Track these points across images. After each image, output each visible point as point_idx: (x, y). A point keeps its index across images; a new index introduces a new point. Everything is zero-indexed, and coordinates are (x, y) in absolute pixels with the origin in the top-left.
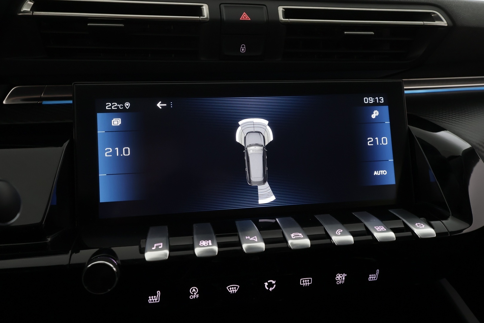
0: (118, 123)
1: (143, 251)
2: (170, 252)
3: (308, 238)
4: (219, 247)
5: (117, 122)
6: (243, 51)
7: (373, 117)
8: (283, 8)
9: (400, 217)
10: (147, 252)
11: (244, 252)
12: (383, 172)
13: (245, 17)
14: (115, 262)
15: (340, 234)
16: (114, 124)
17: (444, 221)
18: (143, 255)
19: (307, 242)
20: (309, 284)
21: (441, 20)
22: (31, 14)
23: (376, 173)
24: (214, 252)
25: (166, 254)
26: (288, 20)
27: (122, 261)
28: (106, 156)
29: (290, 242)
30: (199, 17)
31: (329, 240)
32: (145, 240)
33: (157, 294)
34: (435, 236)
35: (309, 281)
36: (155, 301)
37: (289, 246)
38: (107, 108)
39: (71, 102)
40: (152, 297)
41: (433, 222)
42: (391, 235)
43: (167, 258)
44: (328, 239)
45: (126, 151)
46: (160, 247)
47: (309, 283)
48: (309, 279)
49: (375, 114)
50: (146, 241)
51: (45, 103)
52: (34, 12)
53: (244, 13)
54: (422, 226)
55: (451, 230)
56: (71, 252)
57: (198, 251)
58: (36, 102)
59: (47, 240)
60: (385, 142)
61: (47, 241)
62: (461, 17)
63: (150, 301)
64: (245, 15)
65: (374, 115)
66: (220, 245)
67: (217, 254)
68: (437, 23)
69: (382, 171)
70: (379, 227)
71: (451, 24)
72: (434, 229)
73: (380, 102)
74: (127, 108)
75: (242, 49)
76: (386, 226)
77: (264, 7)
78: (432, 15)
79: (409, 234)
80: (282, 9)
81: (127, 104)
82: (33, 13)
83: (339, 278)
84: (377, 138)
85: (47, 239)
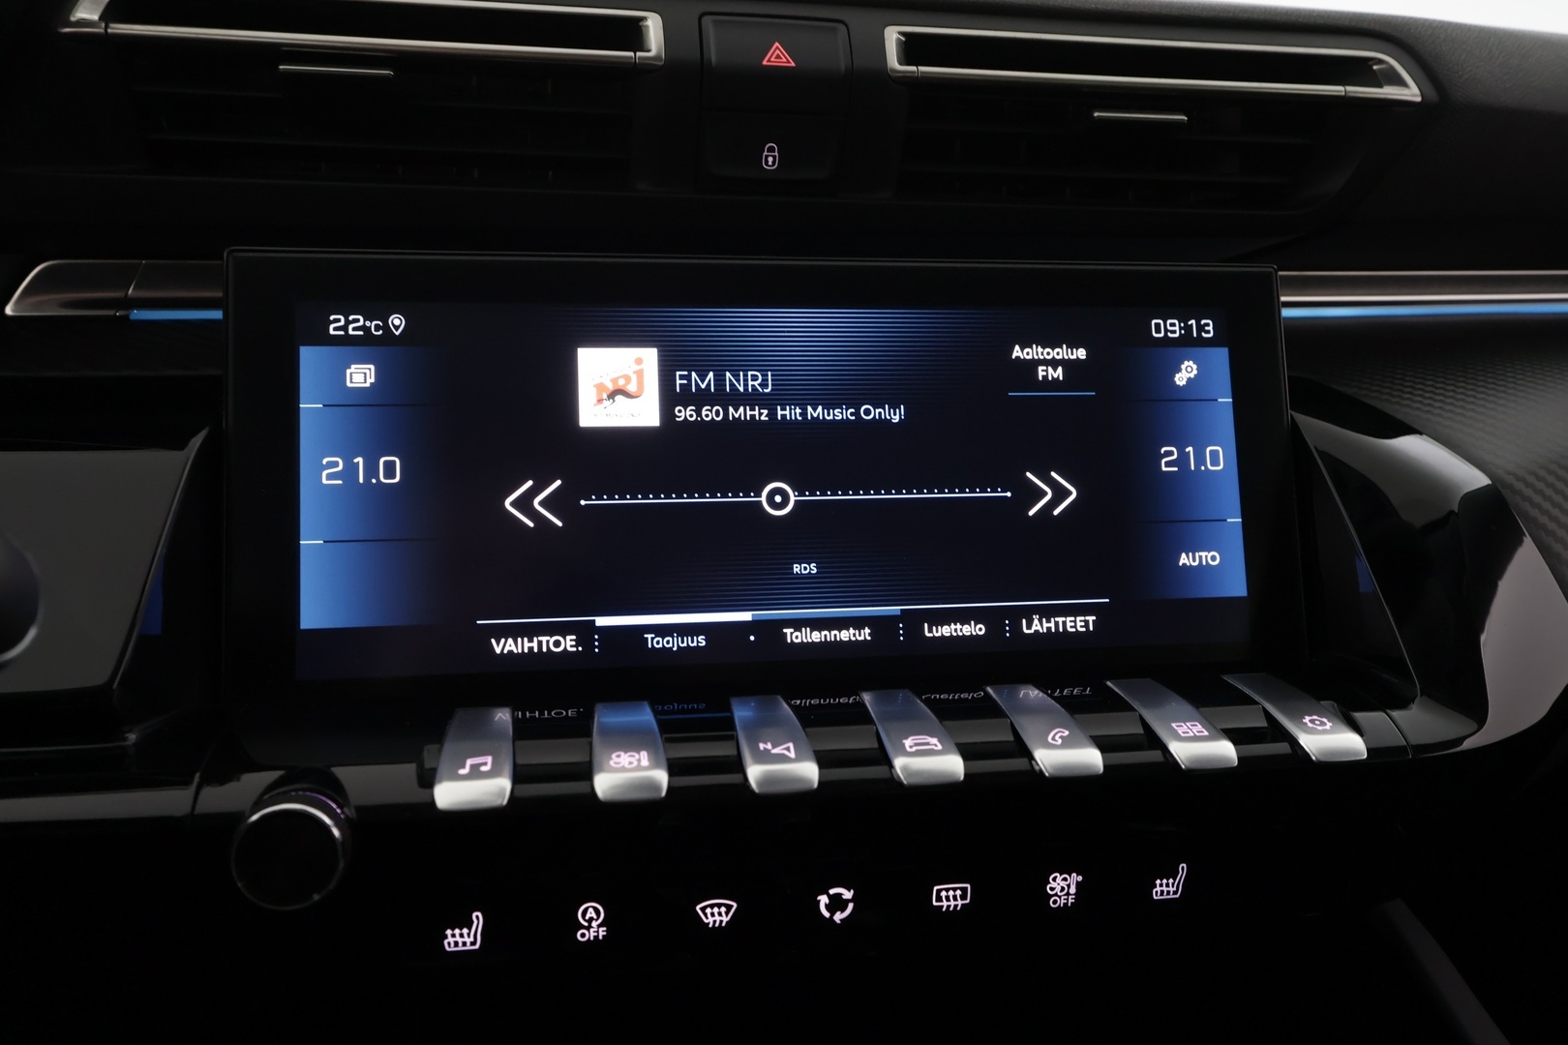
0: (365, 380)
1: (428, 780)
2: (517, 786)
3: (958, 753)
4: (671, 773)
5: (361, 375)
6: (770, 163)
7: (1178, 383)
8: (900, 33)
9: (1257, 698)
10: (440, 781)
11: (753, 791)
12: (1209, 557)
13: (778, 56)
14: (339, 811)
15: (1060, 741)
16: (351, 382)
17: (1395, 714)
18: (427, 791)
19: (953, 765)
20: (960, 902)
21: (1402, 83)
22: (102, 31)
23: (1184, 559)
24: (656, 787)
25: (502, 791)
26: (914, 68)
27: (359, 809)
28: (324, 481)
29: (899, 763)
30: (631, 54)
31: (1025, 760)
32: (438, 746)
33: (473, 922)
34: (1365, 757)
35: (961, 896)
36: (464, 944)
37: (895, 776)
38: (332, 332)
39: (217, 315)
40: (457, 931)
41: (1360, 716)
42: (1226, 751)
43: (505, 802)
44: (1022, 756)
45: (390, 469)
46: (484, 769)
47: (962, 899)
48: (960, 888)
49: (1186, 373)
50: (440, 751)
51: (137, 314)
52: (112, 25)
53: (777, 44)
54: (1326, 724)
55: (1416, 739)
56: (201, 777)
57: (605, 784)
58: (110, 313)
59: (125, 739)
60: (1215, 462)
61: (127, 743)
62: (1466, 76)
63: (449, 944)
64: (778, 52)
65: (1183, 376)
66: (674, 768)
67: (664, 794)
68: (1389, 92)
69: (1206, 553)
70: (1188, 724)
71: (1433, 96)
72: (1361, 735)
73: (1203, 334)
74: (397, 333)
75: (767, 156)
76: (1208, 722)
77: (842, 27)
78: (1375, 67)
79: (1283, 748)
80: (895, 36)
81: (397, 321)
82: (106, 27)
83: (1058, 889)
84: (1190, 449)
85: (127, 735)
